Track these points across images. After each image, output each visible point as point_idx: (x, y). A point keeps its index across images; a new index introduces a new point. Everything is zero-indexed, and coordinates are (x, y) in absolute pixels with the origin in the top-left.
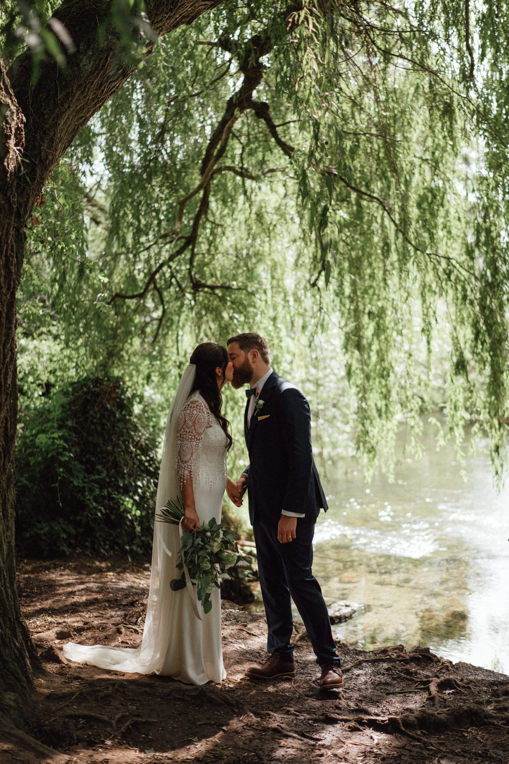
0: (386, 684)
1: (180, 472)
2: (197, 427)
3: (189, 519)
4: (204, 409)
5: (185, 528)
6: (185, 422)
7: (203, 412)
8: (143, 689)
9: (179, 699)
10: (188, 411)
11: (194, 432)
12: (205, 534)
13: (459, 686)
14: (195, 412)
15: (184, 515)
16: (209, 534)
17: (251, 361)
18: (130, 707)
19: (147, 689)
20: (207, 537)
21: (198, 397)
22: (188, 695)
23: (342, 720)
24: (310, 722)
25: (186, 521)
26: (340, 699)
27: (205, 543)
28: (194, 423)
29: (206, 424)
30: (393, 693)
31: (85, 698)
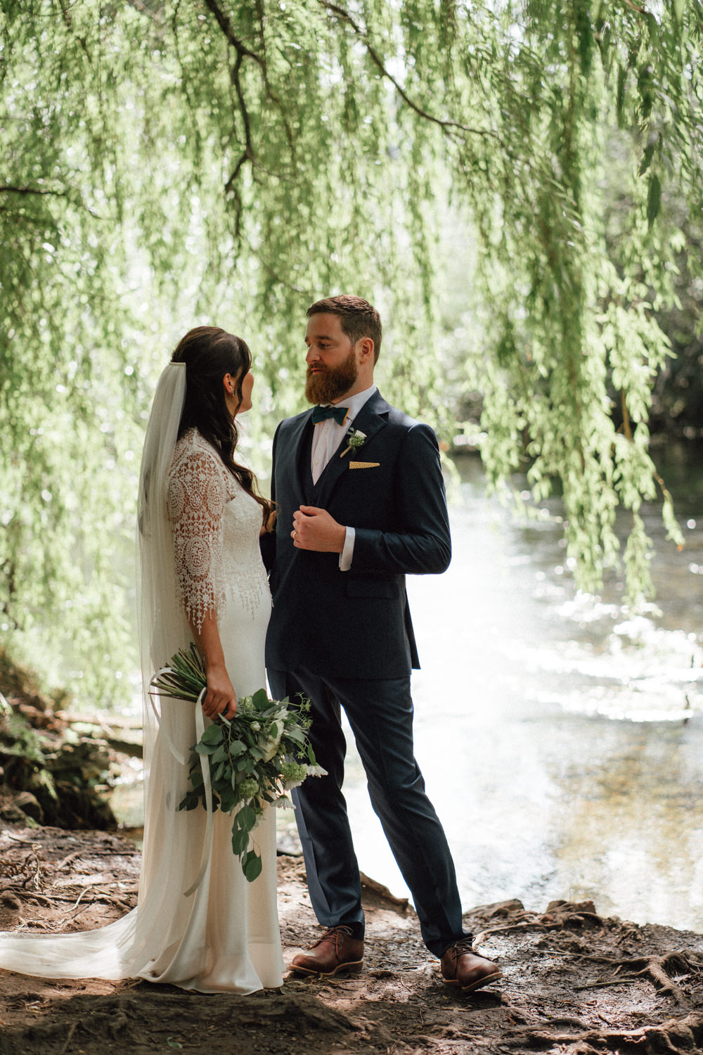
0: (562, 972)
1: (193, 600)
2: (211, 506)
3: (216, 694)
4: (218, 466)
5: (209, 711)
6: (187, 498)
7: (217, 473)
8: (173, 1011)
9: (250, 1025)
10: (189, 478)
11: (207, 515)
12: (248, 726)
13: (695, 968)
14: (202, 477)
15: (205, 684)
16: (256, 726)
17: (358, 358)
18: (171, 1044)
19: (181, 1011)
20: (253, 732)
21: (198, 444)
22: (265, 1017)
23: (561, 1042)
24: (503, 1048)
25: (210, 697)
26: (506, 1004)
27: (249, 747)
28: (205, 498)
29: (225, 496)
30: (586, 989)
31: (89, 1033)
